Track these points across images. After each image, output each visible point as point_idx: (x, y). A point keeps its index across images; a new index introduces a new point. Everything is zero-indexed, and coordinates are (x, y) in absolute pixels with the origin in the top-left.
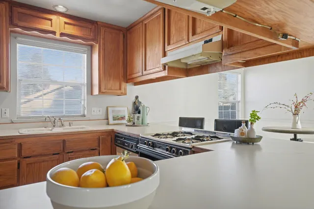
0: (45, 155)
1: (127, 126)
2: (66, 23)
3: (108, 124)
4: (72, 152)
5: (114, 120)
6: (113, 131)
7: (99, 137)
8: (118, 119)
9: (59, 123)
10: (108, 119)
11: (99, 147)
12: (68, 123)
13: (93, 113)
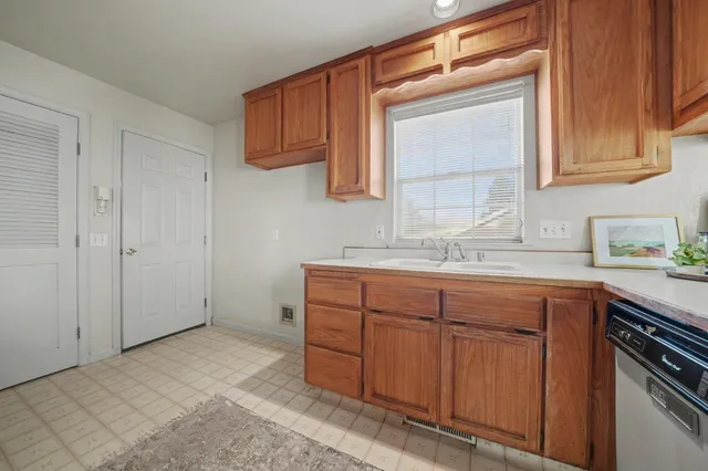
0: (406, 316)
1: (670, 276)
2: (462, 37)
3: (592, 265)
4: (463, 324)
5: (612, 255)
6: (600, 288)
7: (545, 302)
8: (633, 254)
9: (457, 254)
10: (591, 252)
11: (545, 329)
12: (474, 254)
13: (542, 234)
